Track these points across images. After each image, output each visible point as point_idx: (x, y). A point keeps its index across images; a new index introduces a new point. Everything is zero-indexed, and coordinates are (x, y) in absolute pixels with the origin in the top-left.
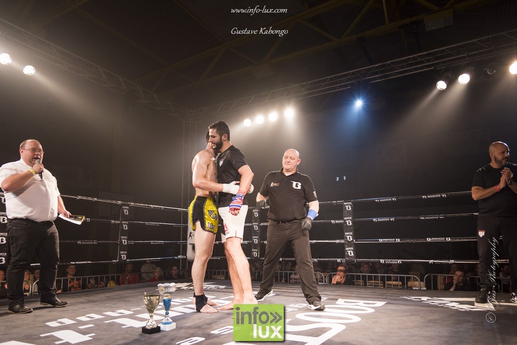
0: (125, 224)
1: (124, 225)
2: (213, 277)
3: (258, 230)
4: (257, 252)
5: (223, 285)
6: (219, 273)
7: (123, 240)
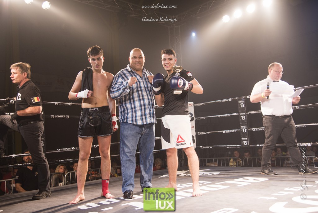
2: (207, 164)
3: (245, 120)
4: (247, 141)
5: (217, 171)
6: (212, 161)
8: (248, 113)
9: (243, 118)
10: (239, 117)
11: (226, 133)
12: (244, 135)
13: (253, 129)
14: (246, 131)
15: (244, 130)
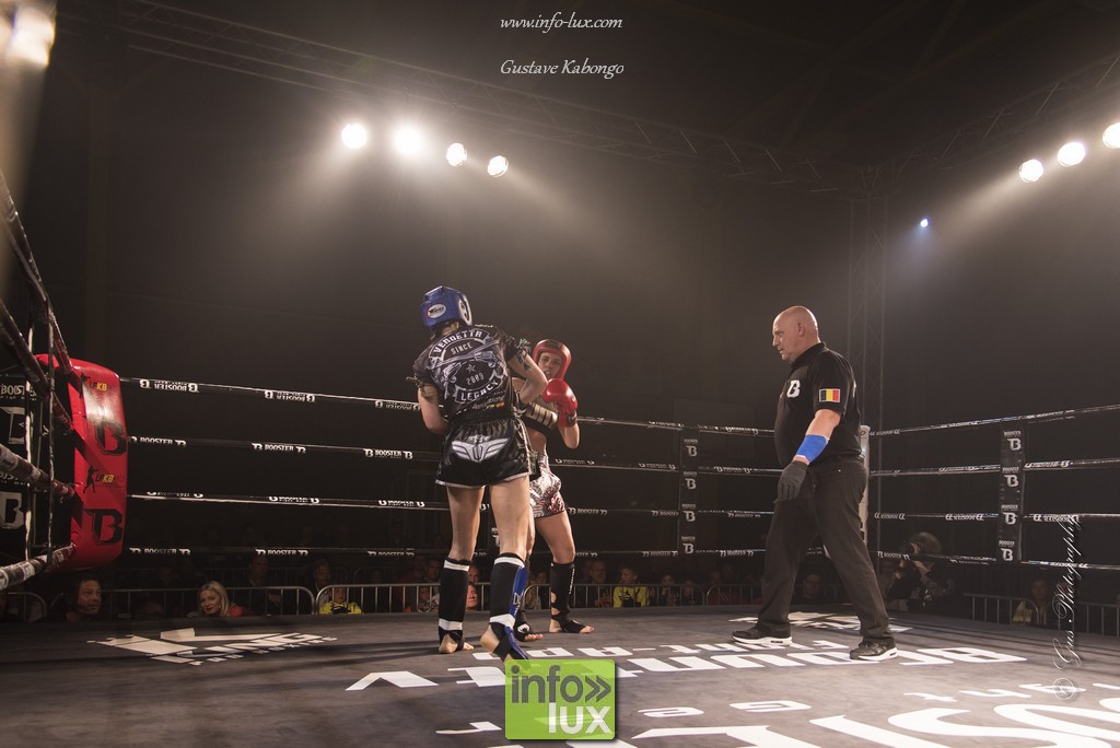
0: (690, 477)
1: (688, 480)
3: (1018, 487)
7: (687, 513)
8: (1028, 466)
9: (1012, 480)
10: (1000, 477)
11: (953, 521)
12: (1009, 533)
13: (1037, 517)
14: (1014, 522)
15: (1011, 518)
